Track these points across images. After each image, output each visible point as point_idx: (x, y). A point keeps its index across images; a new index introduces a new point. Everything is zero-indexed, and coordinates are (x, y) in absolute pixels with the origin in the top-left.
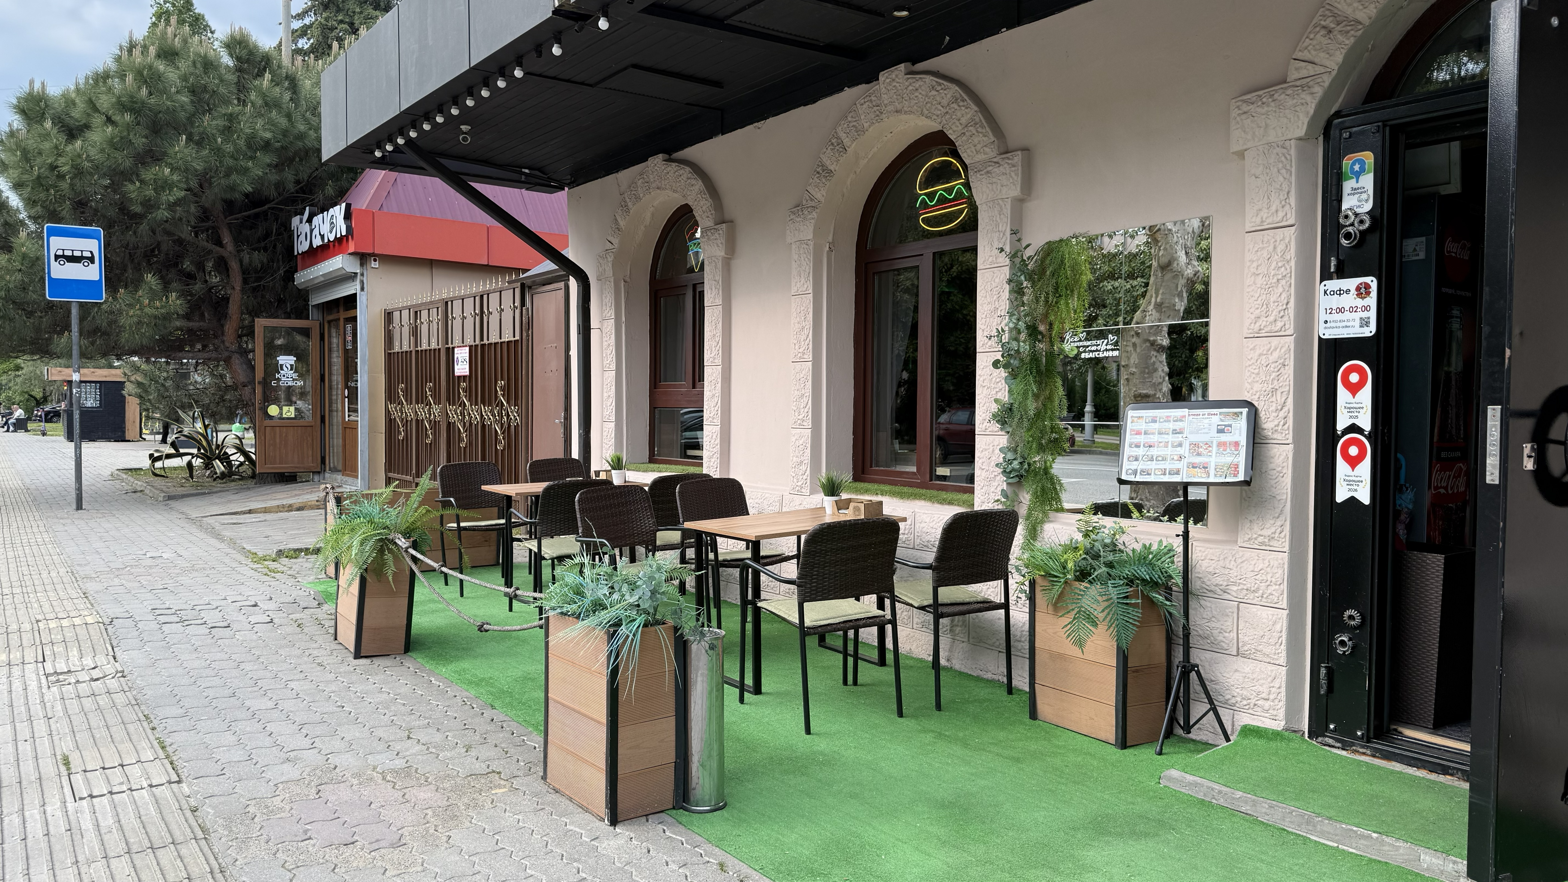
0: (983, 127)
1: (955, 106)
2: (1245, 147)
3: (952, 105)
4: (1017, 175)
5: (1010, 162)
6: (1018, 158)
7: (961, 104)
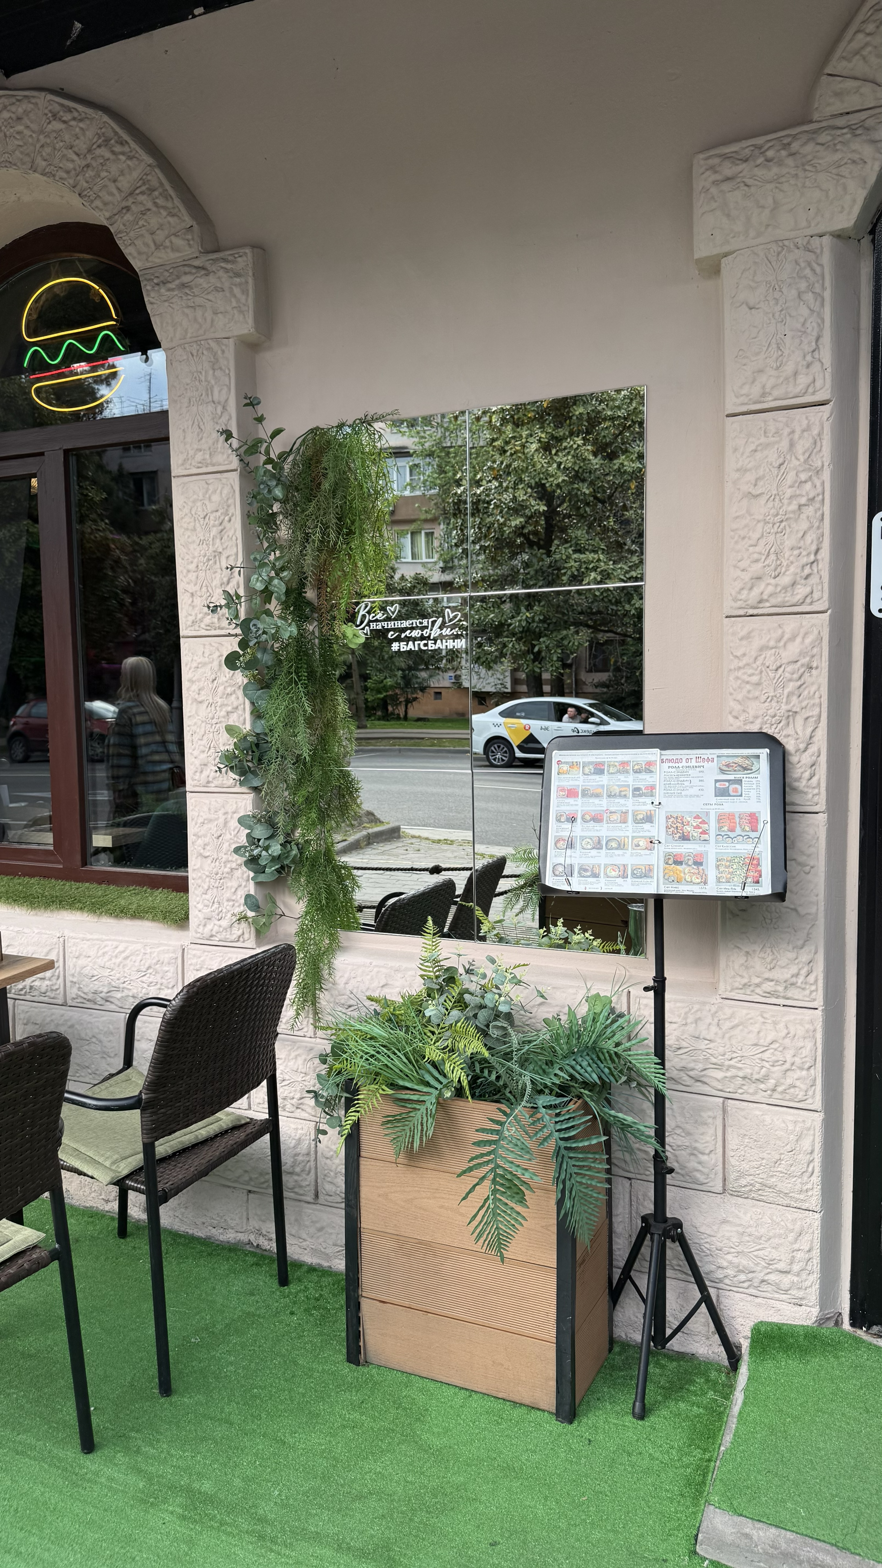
0: (167, 197)
1: (104, 152)
2: (726, 249)
3: (99, 152)
4: (245, 292)
5: (229, 266)
6: (245, 260)
7: (118, 148)
